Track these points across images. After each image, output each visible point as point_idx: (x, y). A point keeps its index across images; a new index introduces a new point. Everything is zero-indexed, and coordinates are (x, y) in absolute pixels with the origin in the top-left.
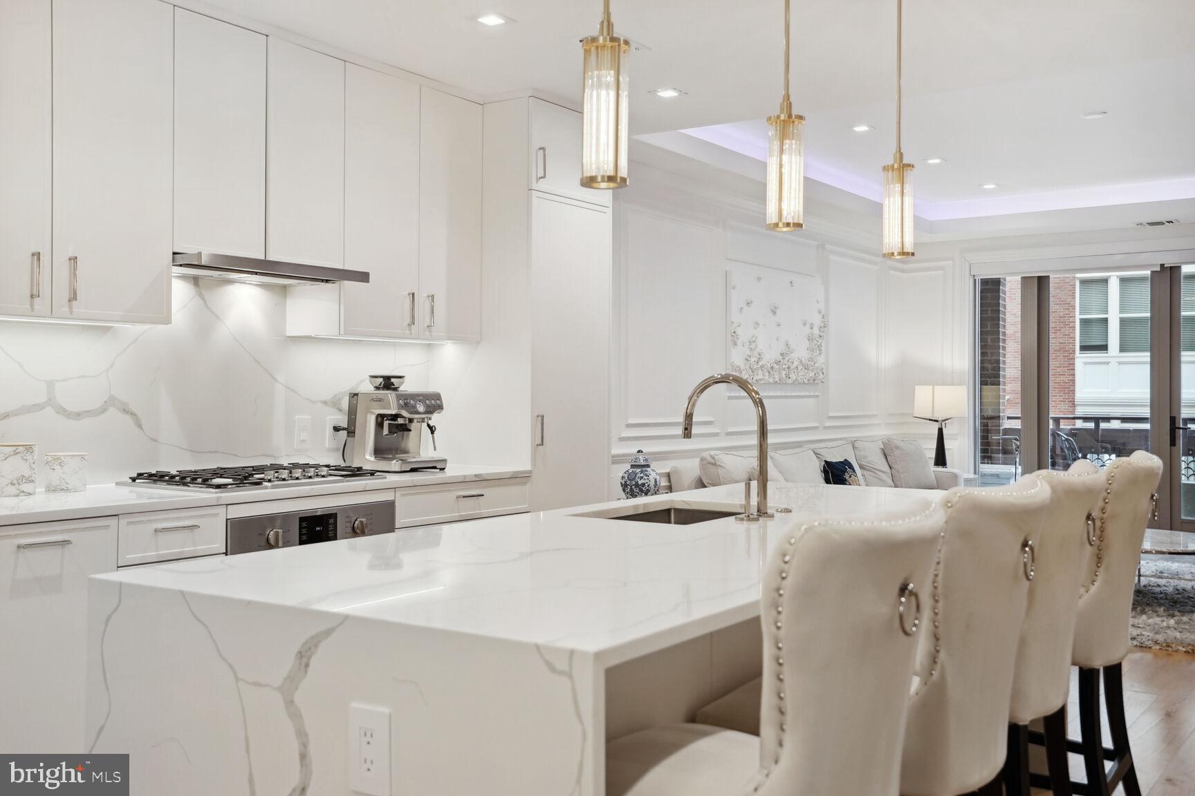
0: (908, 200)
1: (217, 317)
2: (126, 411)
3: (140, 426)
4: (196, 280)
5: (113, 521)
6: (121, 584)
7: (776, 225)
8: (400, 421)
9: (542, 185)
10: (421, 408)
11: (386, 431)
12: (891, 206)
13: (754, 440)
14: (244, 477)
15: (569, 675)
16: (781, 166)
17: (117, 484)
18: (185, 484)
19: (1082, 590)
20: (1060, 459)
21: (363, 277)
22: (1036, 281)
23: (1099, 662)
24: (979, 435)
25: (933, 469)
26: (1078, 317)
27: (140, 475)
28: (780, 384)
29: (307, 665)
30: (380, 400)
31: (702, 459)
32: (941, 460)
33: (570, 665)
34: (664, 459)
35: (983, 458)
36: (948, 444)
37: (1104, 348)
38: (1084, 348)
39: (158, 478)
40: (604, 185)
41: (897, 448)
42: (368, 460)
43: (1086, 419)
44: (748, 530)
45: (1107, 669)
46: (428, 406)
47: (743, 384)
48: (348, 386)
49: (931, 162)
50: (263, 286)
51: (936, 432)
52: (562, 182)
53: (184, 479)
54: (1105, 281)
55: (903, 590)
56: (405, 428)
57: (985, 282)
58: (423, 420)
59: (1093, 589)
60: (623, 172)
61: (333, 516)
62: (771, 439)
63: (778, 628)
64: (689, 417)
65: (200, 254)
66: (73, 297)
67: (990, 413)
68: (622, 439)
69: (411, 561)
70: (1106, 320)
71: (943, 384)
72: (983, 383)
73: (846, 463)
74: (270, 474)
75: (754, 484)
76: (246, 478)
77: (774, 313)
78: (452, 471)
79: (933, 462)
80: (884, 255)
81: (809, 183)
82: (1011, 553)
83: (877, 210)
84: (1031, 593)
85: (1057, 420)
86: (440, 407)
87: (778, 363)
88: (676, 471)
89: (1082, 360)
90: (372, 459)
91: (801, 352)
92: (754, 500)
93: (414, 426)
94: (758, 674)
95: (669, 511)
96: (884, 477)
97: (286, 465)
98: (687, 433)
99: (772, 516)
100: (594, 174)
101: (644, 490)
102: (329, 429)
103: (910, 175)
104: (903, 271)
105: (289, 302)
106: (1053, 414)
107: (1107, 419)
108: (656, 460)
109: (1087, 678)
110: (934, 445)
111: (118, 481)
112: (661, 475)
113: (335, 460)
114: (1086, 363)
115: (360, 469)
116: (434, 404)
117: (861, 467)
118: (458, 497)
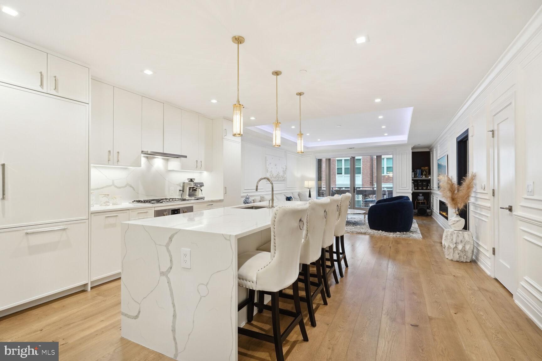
0: (302, 141)
1: (152, 166)
2: (131, 187)
3: (134, 190)
4: (147, 157)
5: (128, 211)
6: (129, 224)
7: (275, 145)
8: (194, 189)
9: (225, 137)
10: (199, 186)
11: (191, 191)
12: (299, 142)
13: (271, 193)
14: (158, 201)
15: (230, 240)
16: (276, 133)
17: (129, 203)
18: (145, 203)
19: (336, 221)
20: (333, 195)
21: (186, 157)
22: (328, 160)
23: (339, 235)
24: (317, 191)
25: (308, 198)
26: (337, 167)
27: (134, 201)
28: (277, 180)
29: (172, 240)
30: (190, 184)
31: (261, 196)
32: (310, 196)
33: (230, 238)
34: (253, 196)
35: (318, 196)
36: (311, 193)
37: (341, 174)
38: (338, 174)
39: (139, 201)
40: (238, 136)
41: (301, 194)
42: (187, 197)
43: (338, 188)
44: (269, 210)
45: (341, 237)
46: (200, 185)
47: (268, 179)
48: (183, 181)
49: (307, 134)
50: (163, 159)
51: (309, 191)
52: (230, 137)
53: (145, 202)
54: (341, 160)
55: (300, 220)
56: (195, 190)
57: (318, 160)
58: (199, 188)
59: (338, 221)
60: (242, 133)
61: (179, 209)
62: (274, 192)
63: (274, 229)
64: (257, 186)
65: (148, 151)
66: (118, 161)
67: (320, 187)
68: (243, 192)
69: (197, 219)
70: (342, 168)
71: (310, 180)
72: (318, 180)
73: (291, 197)
74: (165, 200)
75: (271, 201)
76: (159, 201)
77: (276, 165)
78: (206, 199)
79: (308, 197)
80: (297, 153)
81: (282, 138)
82: (322, 213)
83: (296, 144)
84: (326, 221)
85: (332, 188)
86: (203, 185)
87: (277, 176)
88: (255, 199)
89: (337, 176)
90: (188, 197)
91: (281, 174)
92: (271, 204)
93: (197, 190)
94: (271, 241)
95: (253, 207)
96: (298, 199)
97: (168, 198)
98: (257, 189)
99: (275, 207)
100: (235, 133)
101: (248, 203)
102: (178, 191)
103: (303, 136)
104: (302, 157)
105: (169, 162)
106: (332, 187)
107: (342, 188)
108: (251, 197)
109: (337, 238)
110: (308, 193)
111: (130, 202)
112: (252, 200)
113: (180, 197)
114: (338, 177)
115: (185, 199)
116: (202, 185)
117: (294, 198)
118: (207, 205)
